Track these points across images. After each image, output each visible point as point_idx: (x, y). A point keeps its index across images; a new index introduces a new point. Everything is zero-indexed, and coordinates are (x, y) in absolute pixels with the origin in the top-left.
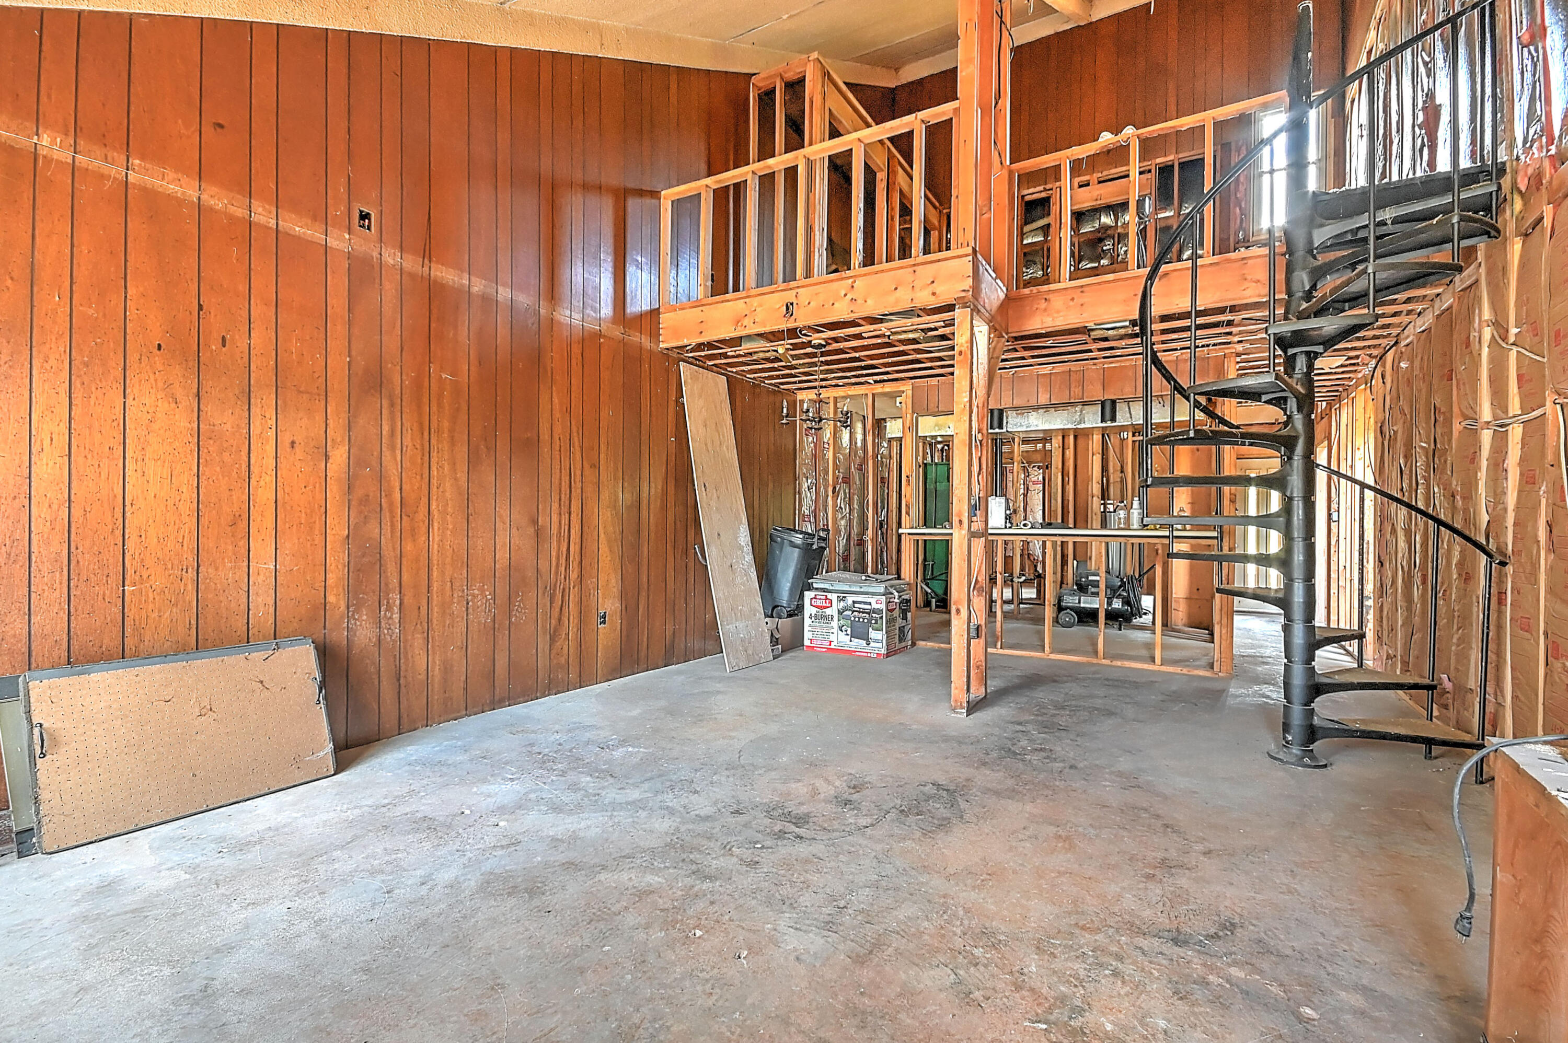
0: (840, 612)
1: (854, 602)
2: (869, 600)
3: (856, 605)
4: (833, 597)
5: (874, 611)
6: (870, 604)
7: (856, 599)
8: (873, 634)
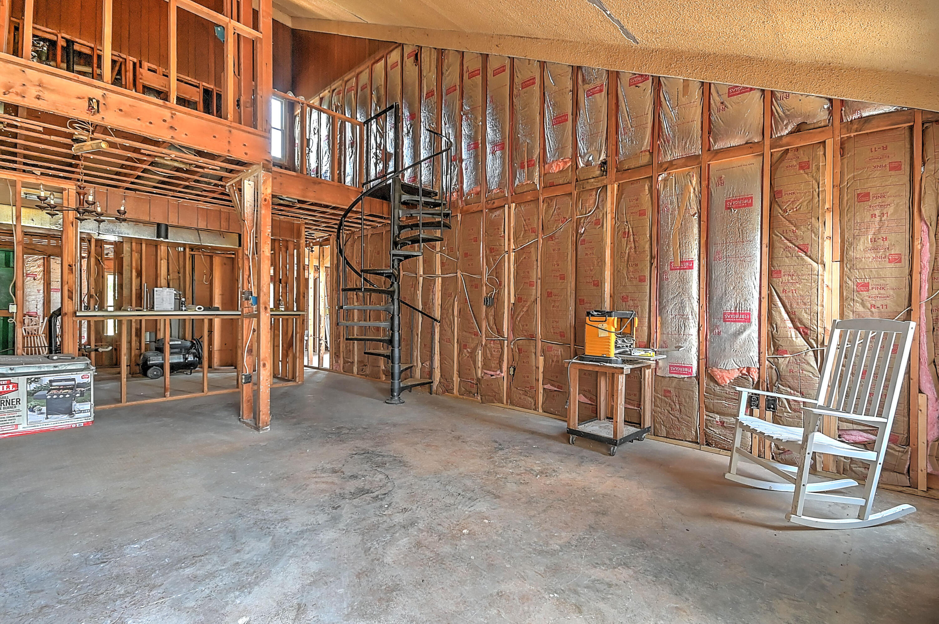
0: (30, 394)
1: (51, 381)
2: (72, 377)
3: (54, 384)
4: (22, 381)
5: (79, 385)
6: (74, 380)
7: (52, 378)
8: (77, 406)
